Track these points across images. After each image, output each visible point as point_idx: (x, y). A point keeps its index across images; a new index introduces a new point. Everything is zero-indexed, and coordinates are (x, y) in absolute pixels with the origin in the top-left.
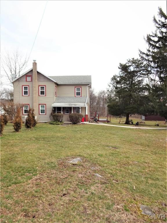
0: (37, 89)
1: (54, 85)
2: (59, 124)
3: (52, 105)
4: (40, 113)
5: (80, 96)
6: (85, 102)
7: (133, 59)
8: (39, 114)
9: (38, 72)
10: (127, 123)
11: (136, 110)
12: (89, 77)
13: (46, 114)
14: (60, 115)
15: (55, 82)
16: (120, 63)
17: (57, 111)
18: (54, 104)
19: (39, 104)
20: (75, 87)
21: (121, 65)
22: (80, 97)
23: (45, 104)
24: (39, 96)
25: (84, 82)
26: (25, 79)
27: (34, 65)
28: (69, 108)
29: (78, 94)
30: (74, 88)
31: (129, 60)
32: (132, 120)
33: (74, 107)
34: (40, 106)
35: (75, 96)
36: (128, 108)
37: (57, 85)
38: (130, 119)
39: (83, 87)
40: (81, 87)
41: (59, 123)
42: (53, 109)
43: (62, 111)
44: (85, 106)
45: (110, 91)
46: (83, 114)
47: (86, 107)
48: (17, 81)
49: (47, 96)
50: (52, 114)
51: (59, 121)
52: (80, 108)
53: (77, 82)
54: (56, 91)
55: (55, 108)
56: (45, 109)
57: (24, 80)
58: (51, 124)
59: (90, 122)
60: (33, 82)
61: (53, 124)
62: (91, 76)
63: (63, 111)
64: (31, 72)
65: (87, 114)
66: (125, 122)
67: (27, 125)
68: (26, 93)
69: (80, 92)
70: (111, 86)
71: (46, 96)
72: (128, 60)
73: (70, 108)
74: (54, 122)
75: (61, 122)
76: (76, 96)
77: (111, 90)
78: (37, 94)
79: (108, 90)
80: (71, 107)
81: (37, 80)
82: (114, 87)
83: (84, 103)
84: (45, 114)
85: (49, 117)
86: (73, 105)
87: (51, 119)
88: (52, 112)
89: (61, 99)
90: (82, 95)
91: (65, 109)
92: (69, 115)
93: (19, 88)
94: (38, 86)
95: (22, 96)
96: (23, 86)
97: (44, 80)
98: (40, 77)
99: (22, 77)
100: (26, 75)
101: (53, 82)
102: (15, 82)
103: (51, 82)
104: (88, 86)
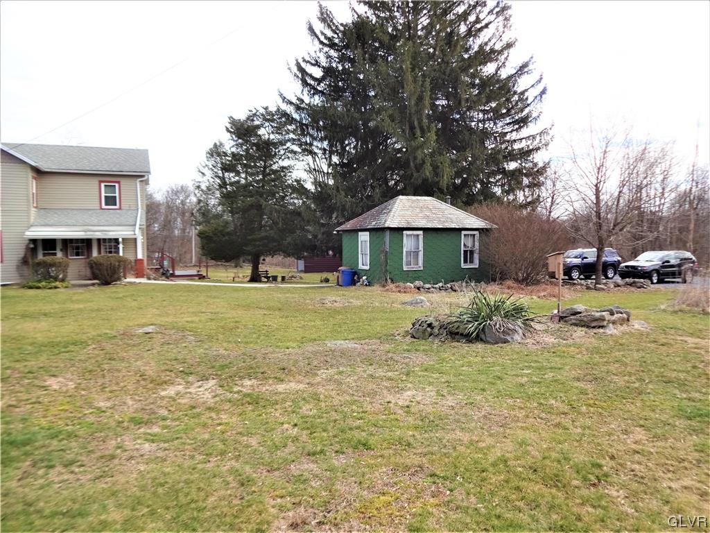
1: (30, 174)
2: (56, 288)
3: (27, 233)
5: (117, 207)
6: (135, 225)
7: (266, 109)
10: (255, 278)
11: (275, 244)
12: (143, 155)
13: (2, 261)
14: (60, 262)
15: (31, 165)
16: (231, 118)
17: (44, 249)
18: (32, 229)
20: (101, 182)
21: (234, 122)
22: (118, 211)
25: (127, 168)
28: (82, 240)
29: (111, 201)
30: (98, 185)
31: (254, 111)
32: (267, 271)
33: (99, 240)
35: (101, 208)
36: (255, 240)
37: (38, 172)
38: (262, 268)
39: (124, 182)
40: (119, 182)
41: (57, 284)
42: (32, 246)
43: (61, 250)
44: (134, 237)
45: (203, 187)
46: (131, 257)
47: (135, 239)
50: (25, 261)
51: (56, 279)
52: (120, 240)
53: (104, 167)
54: (34, 192)
55: (34, 241)
58: (31, 288)
59: (149, 279)
61: (38, 288)
62: (147, 150)
63: (64, 249)
65: (140, 256)
66: (248, 279)
69: (117, 195)
70: (209, 174)
72: (251, 111)
73: (87, 242)
74: (40, 281)
75: (63, 280)
76: (104, 206)
77: (207, 184)
79: (198, 187)
80: (90, 240)
82: (216, 176)
83: (131, 228)
85: (15, 269)
86: (97, 233)
87: (21, 276)
88: (26, 255)
89: (56, 216)
90: (122, 206)
91: (69, 245)
92: (84, 261)
101: (25, 165)
103: (17, 165)
104: (140, 181)
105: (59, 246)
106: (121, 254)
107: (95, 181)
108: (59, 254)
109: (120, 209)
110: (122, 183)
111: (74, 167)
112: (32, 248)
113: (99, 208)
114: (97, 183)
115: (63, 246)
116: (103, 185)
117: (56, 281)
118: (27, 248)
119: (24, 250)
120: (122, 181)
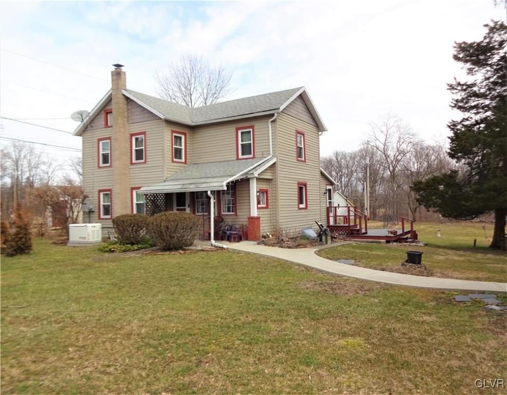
1: (167, 128)
5: (252, 155)
15: (165, 120)
17: (177, 206)
19: (132, 189)
20: (237, 129)
22: (250, 160)
24: (132, 163)
25: (260, 109)
26: (105, 122)
27: (116, 77)
29: (247, 149)
30: (235, 133)
34: (134, 193)
35: (238, 159)
39: (258, 126)
40: (252, 127)
43: (189, 206)
48: (89, 129)
49: (149, 164)
52: (209, 193)
53: (240, 112)
54: (182, 147)
57: (101, 123)
63: (192, 205)
65: (253, 214)
69: (252, 142)
71: (146, 162)
76: (240, 156)
90: (256, 154)
91: (196, 200)
93: (91, 146)
94: (129, 136)
95: (99, 167)
96: (99, 140)
97: (142, 116)
98: (133, 110)
99: (97, 117)
100: (105, 109)
101: (160, 120)
102: (86, 132)
103: (155, 121)
104: (272, 122)
105: (188, 202)
107: (231, 129)
108: (188, 210)
110: (255, 128)
111: (213, 117)
113: (235, 158)
114: (235, 131)
115: (190, 202)
116: (239, 132)
120: (256, 125)
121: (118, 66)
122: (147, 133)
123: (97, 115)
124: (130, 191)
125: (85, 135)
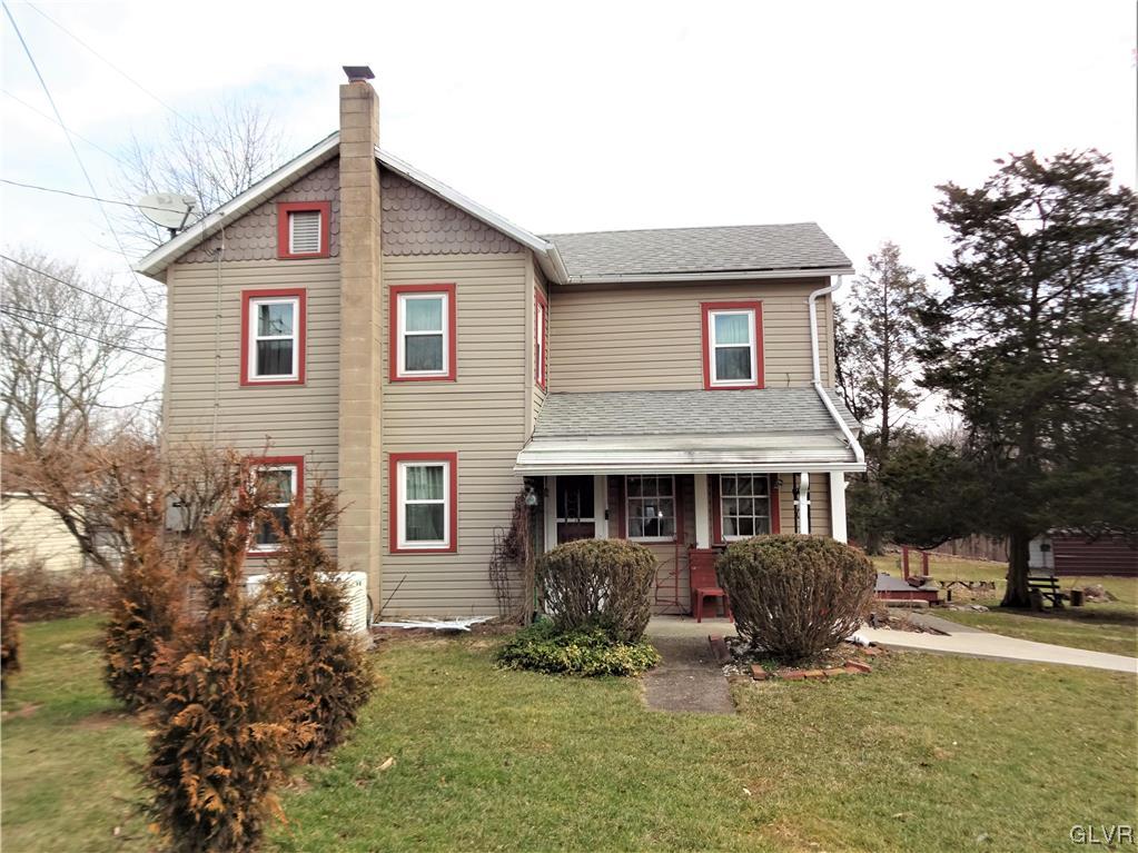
0: (378, 318)
1: (532, 284)
2: (617, 671)
3: (522, 458)
4: (402, 543)
5: (753, 381)
8: (394, 550)
9: (384, 171)
13: (453, 549)
15: (536, 259)
17: (560, 515)
18: (533, 447)
19: (395, 459)
20: (706, 308)
23: (451, 457)
24: (393, 379)
25: (781, 261)
26: (274, 242)
27: (354, 105)
29: (734, 364)
30: (699, 318)
31: (1008, 163)
33: (713, 479)
34: (402, 470)
35: (708, 388)
38: (1037, 569)
39: (774, 303)
40: (756, 306)
41: (622, 653)
42: (532, 500)
43: (606, 515)
48: (202, 256)
49: (463, 384)
50: (511, 551)
51: (613, 630)
53: (717, 263)
54: (540, 342)
55: (536, 483)
56: (446, 501)
57: (263, 242)
58: (531, 665)
60: (345, 255)
61: (556, 668)
63: (615, 514)
64: (322, 175)
67: (183, 795)
68: (274, 358)
69: (752, 343)
71: (452, 377)
73: (678, 487)
74: (560, 637)
75: (635, 637)
76: (715, 382)
78: (378, 360)
80: (691, 477)
81: (373, 241)
84: (445, 544)
85: (486, 575)
86: (726, 457)
87: (502, 596)
88: (514, 529)
89: (592, 409)
90: (766, 377)
91: (627, 499)
92: (672, 549)
93: (214, 313)
94: (387, 292)
95: (244, 383)
96: (249, 296)
97: (441, 236)
98: (403, 215)
99: (245, 222)
100: (283, 198)
101: (521, 255)
102: (186, 266)
103: (500, 256)
104: (817, 298)
105: (601, 503)
106: (804, 530)
107: (689, 306)
108: (602, 531)
109: (760, 386)
110: (764, 308)
111: (639, 268)
112: (533, 507)
113: (701, 386)
114: (699, 310)
115: (610, 503)
116: (712, 316)
117: (614, 638)
118: (520, 506)
119: (510, 515)
120: (766, 301)
121: (358, 74)
122: (458, 289)
123: (245, 216)
124: (386, 465)
125: (179, 274)
